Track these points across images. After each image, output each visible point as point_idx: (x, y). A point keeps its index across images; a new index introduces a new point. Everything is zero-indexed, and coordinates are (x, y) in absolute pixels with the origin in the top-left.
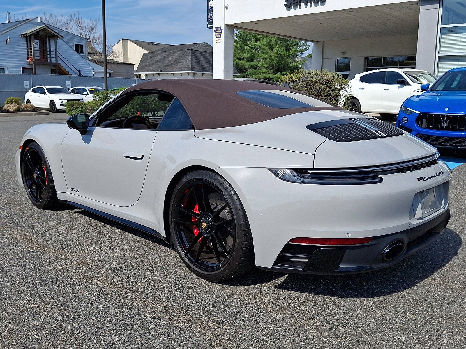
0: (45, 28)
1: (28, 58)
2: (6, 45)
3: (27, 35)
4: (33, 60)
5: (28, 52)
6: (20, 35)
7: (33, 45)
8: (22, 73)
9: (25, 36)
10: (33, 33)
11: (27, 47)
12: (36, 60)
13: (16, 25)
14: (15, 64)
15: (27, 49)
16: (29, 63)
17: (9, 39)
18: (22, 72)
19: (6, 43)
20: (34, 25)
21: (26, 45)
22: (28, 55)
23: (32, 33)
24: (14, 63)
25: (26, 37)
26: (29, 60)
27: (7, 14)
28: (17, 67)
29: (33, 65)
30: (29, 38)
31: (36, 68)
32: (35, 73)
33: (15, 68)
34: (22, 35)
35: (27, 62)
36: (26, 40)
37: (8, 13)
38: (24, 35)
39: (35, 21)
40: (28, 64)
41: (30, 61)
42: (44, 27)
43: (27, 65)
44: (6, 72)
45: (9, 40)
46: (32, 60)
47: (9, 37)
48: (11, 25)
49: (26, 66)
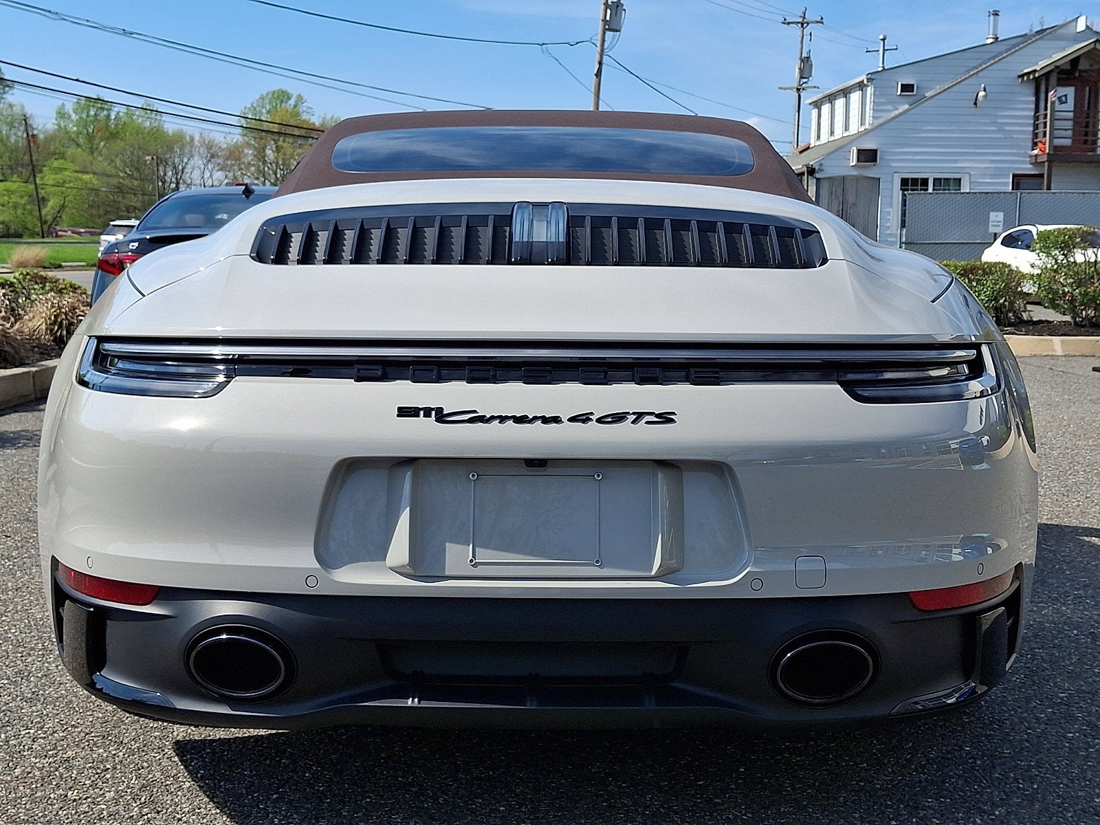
0: (1095, 48)
1: (1035, 145)
2: (974, 110)
3: (1037, 75)
4: (1047, 151)
5: (1036, 127)
6: (1019, 77)
7: (1053, 103)
8: (1013, 189)
9: (1031, 77)
10: (1057, 67)
11: (1037, 110)
12: (1056, 148)
13: (1014, 46)
14: (994, 165)
15: (1036, 118)
16: (1036, 162)
17: (985, 91)
18: (1011, 188)
19: (975, 104)
20: (1064, 42)
21: (1033, 106)
22: (1036, 135)
23: (1052, 67)
24: (992, 161)
25: (1037, 81)
26: (1036, 152)
27: (992, 17)
28: (998, 173)
29: (1046, 164)
30: (1040, 83)
31: (1054, 172)
32: (1049, 188)
33: (993, 176)
34: (1022, 76)
35: (1031, 156)
36: (1033, 91)
37: (996, 14)
38: (1028, 74)
39: (1069, 30)
40: (1032, 164)
41: (1041, 153)
42: (1092, 46)
43: (1031, 166)
44: (965, 188)
45: (982, 94)
46: (1045, 148)
47: (983, 86)
48: (1000, 48)
49: (1028, 169)
